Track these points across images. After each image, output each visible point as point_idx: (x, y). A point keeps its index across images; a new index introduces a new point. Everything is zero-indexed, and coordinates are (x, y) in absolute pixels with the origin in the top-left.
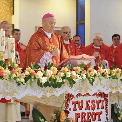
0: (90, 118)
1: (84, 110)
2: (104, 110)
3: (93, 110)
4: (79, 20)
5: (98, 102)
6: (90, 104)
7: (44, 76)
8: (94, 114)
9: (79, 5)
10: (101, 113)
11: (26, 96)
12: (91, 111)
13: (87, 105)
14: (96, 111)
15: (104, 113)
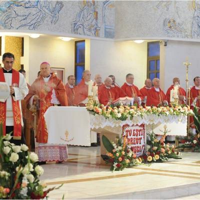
0: (135, 142)
1: (132, 136)
2: (143, 136)
3: (137, 136)
4: (78, 62)
5: (140, 131)
6: (135, 132)
7: (118, 112)
8: (137, 139)
9: (78, 49)
10: (141, 138)
11: (107, 126)
12: (136, 137)
13: (134, 133)
14: (139, 137)
15: (143, 139)
